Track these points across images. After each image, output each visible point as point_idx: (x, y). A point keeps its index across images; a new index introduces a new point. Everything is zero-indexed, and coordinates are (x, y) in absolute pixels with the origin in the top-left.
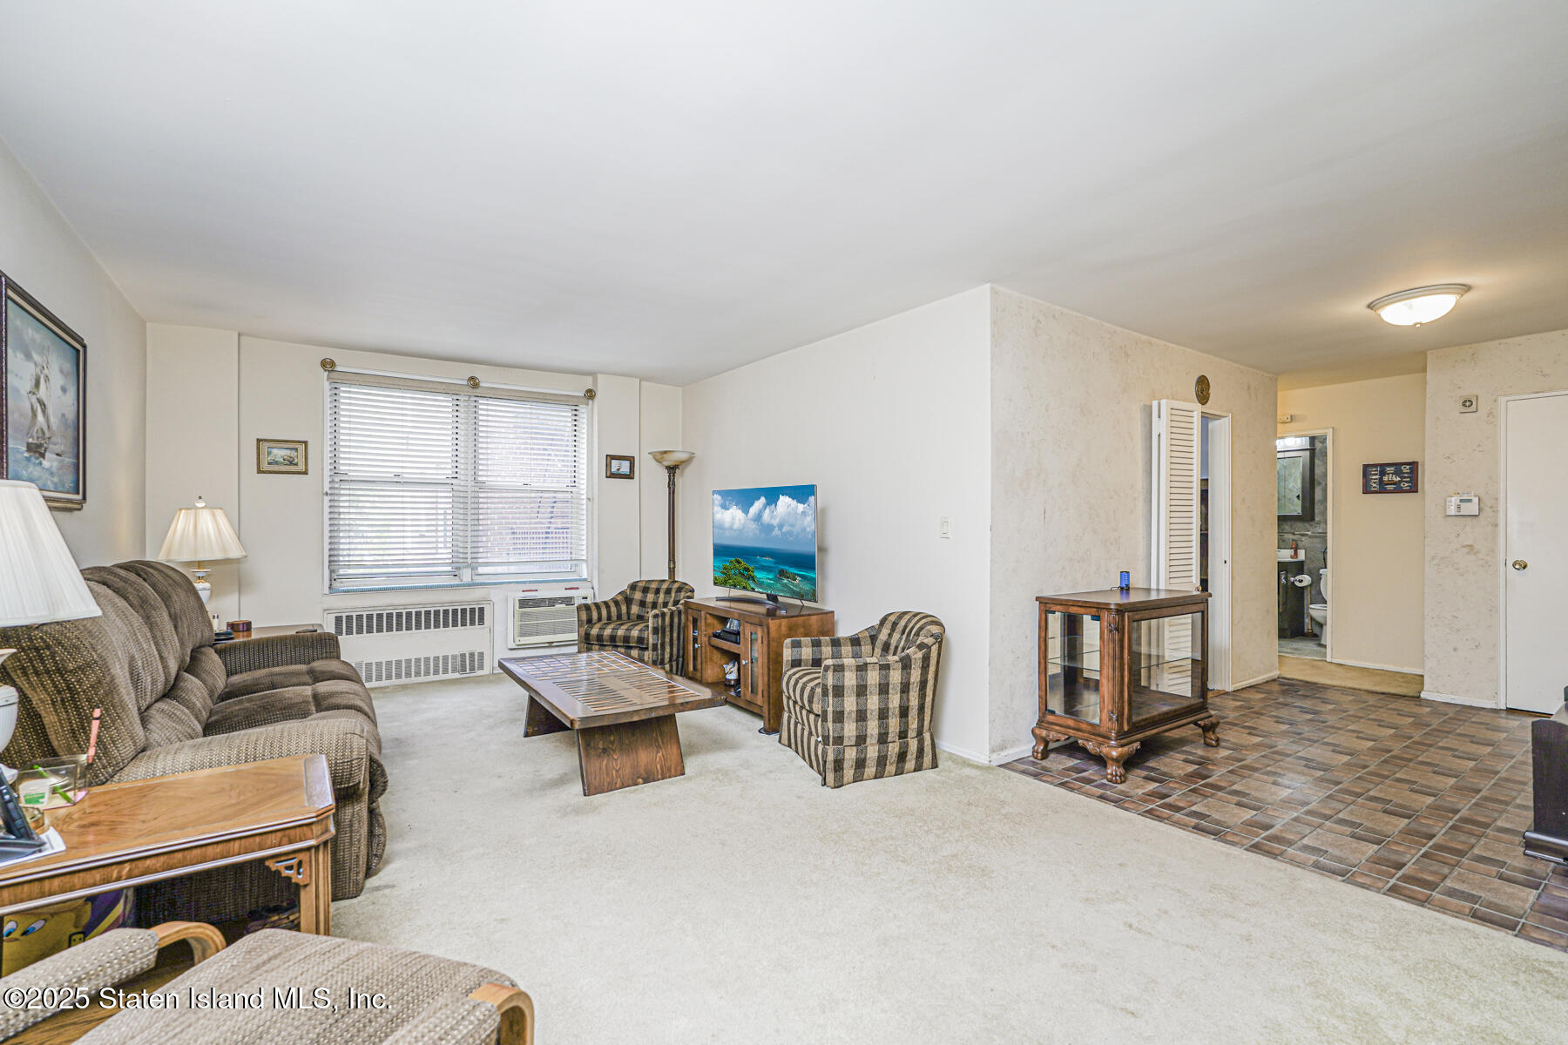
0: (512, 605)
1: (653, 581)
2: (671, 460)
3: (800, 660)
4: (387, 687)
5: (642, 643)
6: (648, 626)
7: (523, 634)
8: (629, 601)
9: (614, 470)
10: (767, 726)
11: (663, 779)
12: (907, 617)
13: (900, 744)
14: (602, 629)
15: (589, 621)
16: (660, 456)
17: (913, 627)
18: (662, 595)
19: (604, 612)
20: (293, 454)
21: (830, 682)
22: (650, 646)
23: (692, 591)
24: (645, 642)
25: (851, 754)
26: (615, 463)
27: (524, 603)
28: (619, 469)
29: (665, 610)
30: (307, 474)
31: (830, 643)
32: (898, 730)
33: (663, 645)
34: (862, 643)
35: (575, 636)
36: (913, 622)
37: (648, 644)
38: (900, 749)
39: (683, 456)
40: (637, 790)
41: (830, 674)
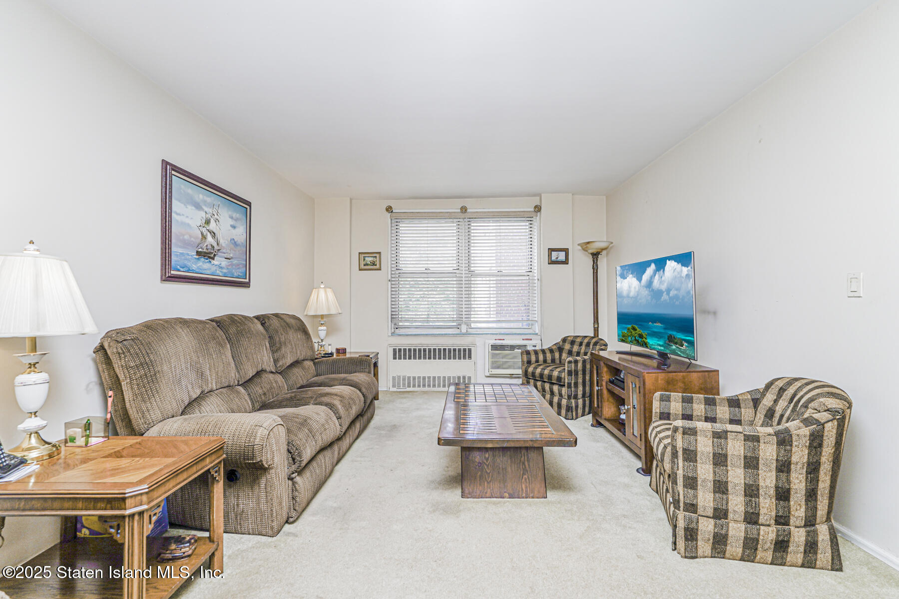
0: (488, 349)
1: (579, 336)
2: (593, 248)
3: (669, 414)
4: (417, 392)
5: (561, 382)
6: (564, 369)
7: (493, 368)
8: (561, 350)
9: (554, 258)
10: (644, 467)
11: (526, 498)
12: (798, 384)
13: (778, 531)
14: (536, 368)
15: (529, 362)
16: (585, 246)
17: (802, 397)
18: (583, 347)
19: (541, 357)
20: (374, 259)
21: (680, 444)
22: (566, 384)
23: (606, 345)
24: (563, 381)
25: (707, 527)
26: (554, 254)
27: (495, 347)
28: (557, 258)
29: (578, 358)
30: (381, 270)
31: (703, 402)
32: (774, 514)
33: (576, 384)
34: (742, 405)
35: (520, 372)
36: (805, 390)
37: (564, 383)
38: (777, 535)
39: (603, 245)
40: (499, 502)
41: (679, 436)
